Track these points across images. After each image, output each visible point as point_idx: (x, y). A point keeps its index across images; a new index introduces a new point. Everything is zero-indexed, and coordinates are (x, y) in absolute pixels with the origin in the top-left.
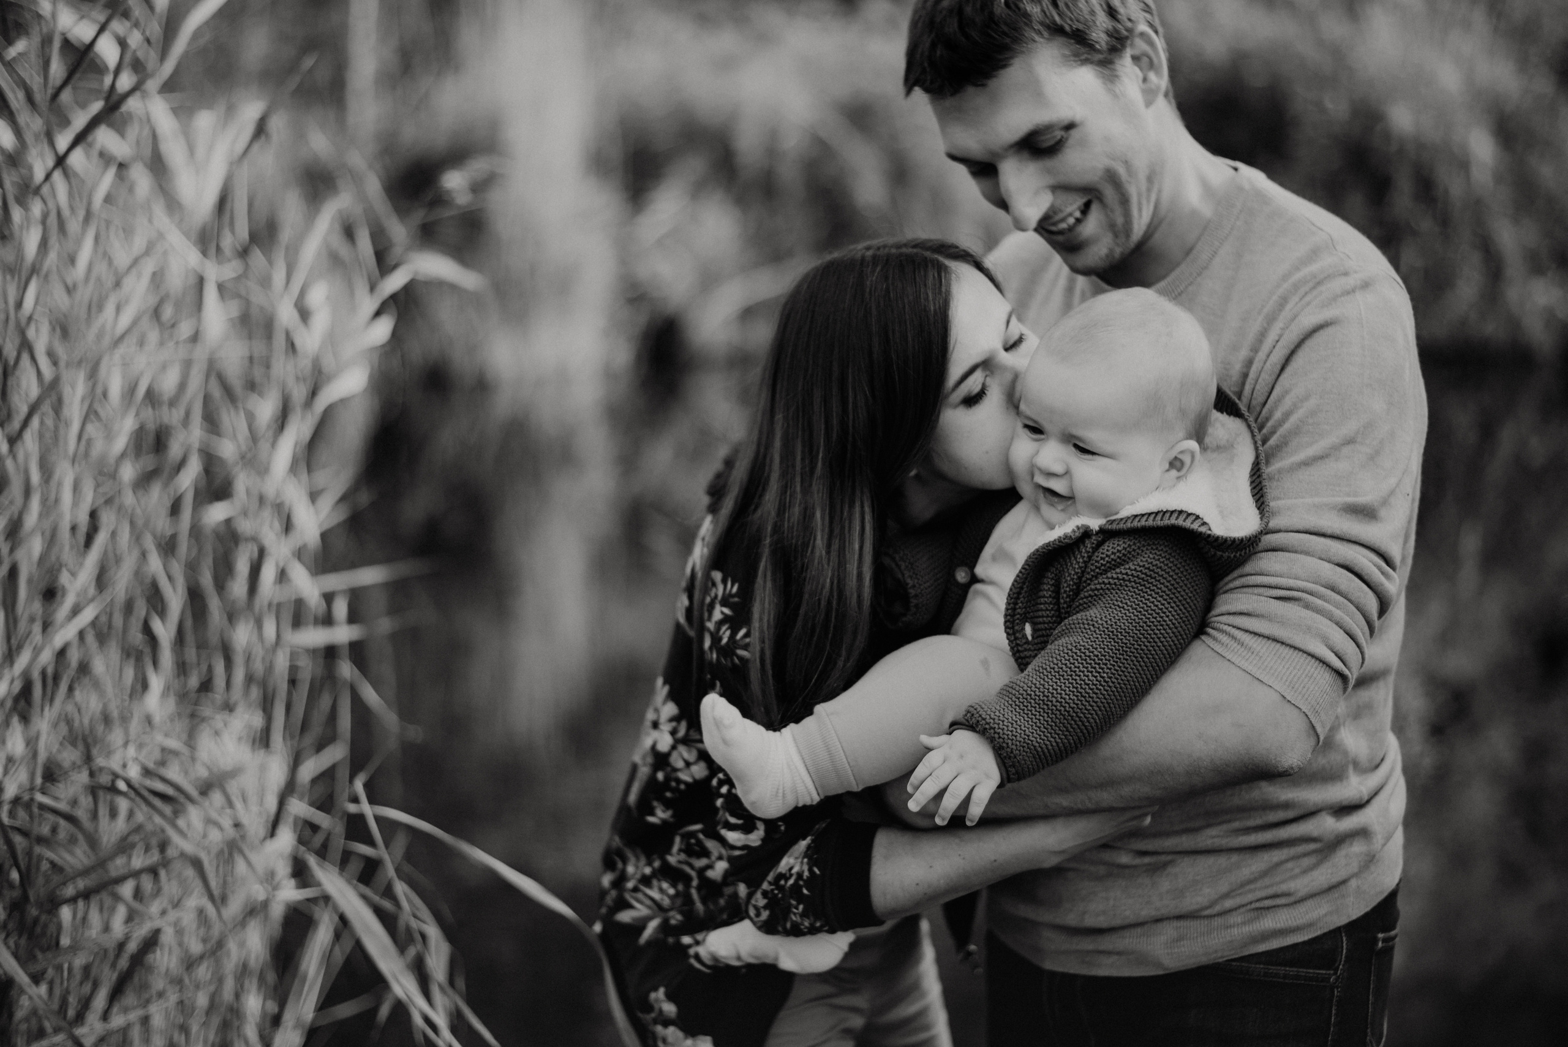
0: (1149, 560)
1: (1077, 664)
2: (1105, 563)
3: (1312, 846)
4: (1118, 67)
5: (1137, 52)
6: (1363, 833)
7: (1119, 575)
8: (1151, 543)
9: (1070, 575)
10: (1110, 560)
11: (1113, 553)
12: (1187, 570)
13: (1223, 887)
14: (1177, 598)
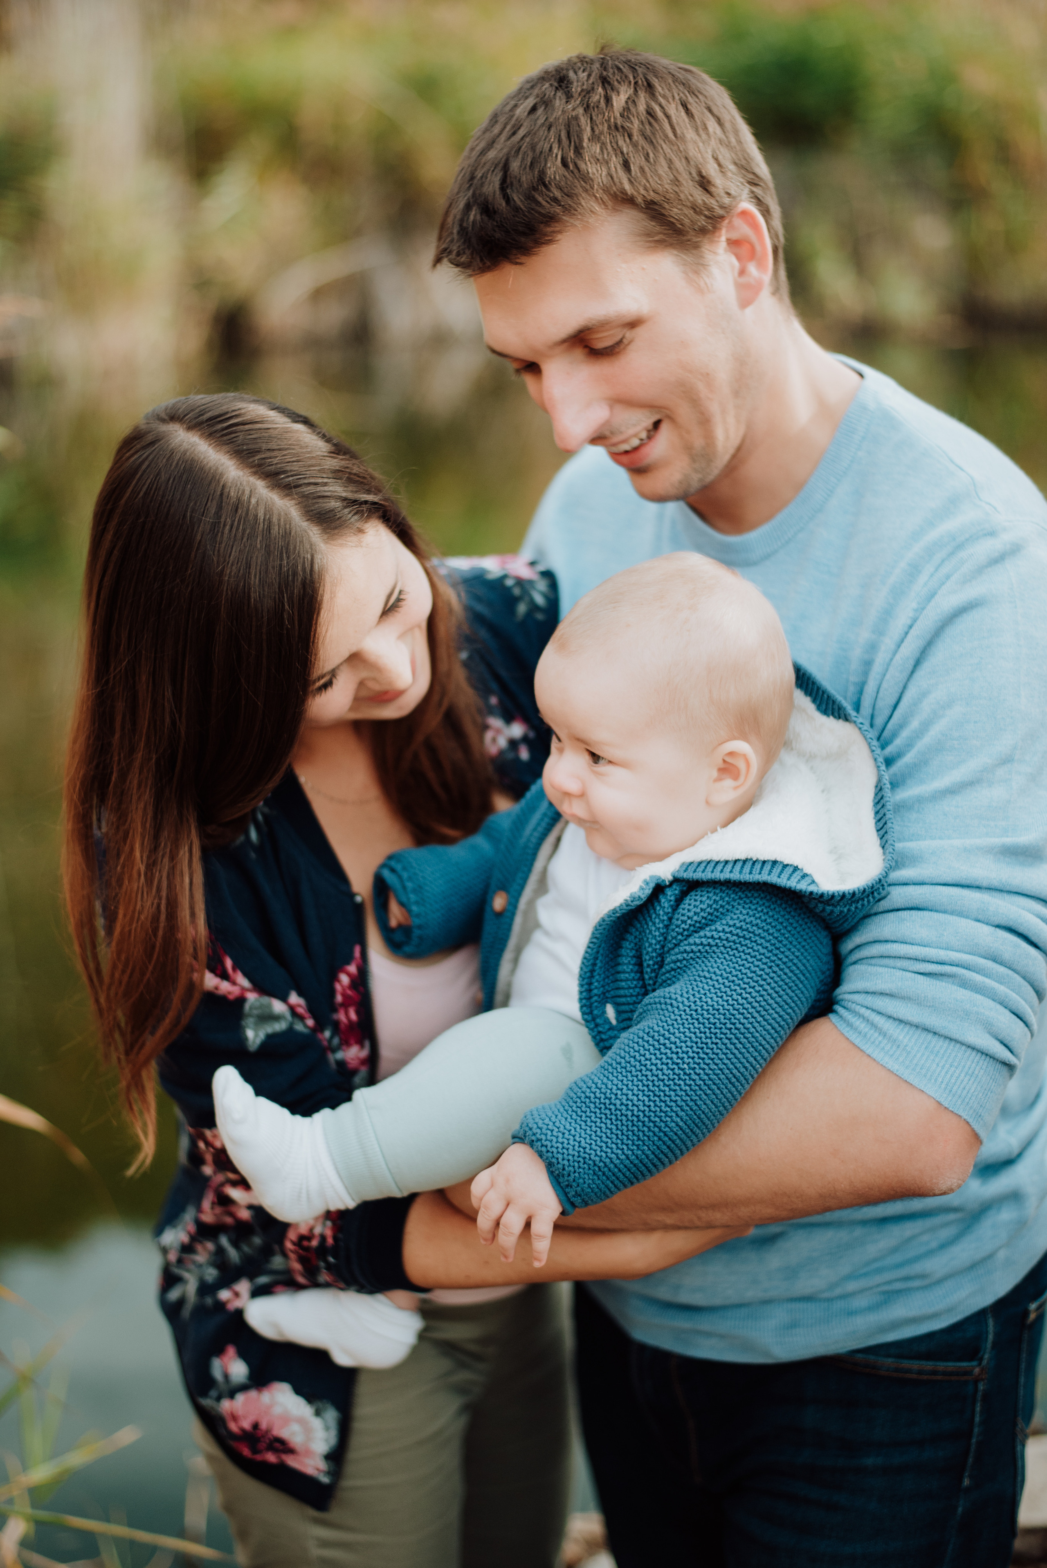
0: (742, 918)
1: (648, 1056)
2: (687, 927)
3: (952, 1216)
4: (709, 257)
5: (734, 236)
6: (1015, 1197)
7: (703, 940)
8: (743, 896)
9: (651, 945)
10: (693, 923)
11: (695, 913)
12: (792, 924)
13: (845, 1269)
14: (780, 959)
